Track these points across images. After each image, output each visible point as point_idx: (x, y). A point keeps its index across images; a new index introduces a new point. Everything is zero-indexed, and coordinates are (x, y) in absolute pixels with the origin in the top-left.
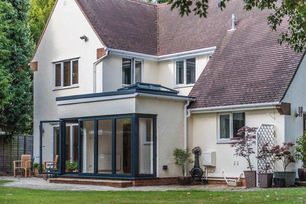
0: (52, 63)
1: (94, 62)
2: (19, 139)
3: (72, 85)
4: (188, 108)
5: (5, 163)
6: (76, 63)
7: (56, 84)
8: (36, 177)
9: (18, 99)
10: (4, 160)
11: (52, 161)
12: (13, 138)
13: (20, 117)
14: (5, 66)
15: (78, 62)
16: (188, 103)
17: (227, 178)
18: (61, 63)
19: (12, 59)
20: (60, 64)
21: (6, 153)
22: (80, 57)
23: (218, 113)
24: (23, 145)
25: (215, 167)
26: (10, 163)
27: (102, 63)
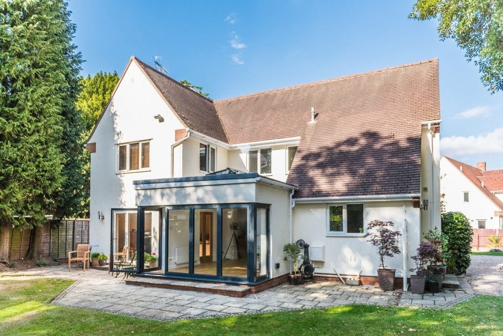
0: (115, 144)
1: (172, 144)
2: (68, 223)
3: (141, 169)
4: (293, 197)
5: (51, 250)
6: (146, 145)
7: (120, 168)
8: (96, 268)
9: (70, 182)
10: (50, 247)
12: (62, 224)
13: (71, 202)
14: (56, 145)
15: (149, 144)
16: (293, 192)
17: (341, 275)
18: (127, 145)
19: (63, 139)
21: (53, 239)
22: (152, 139)
23: (327, 204)
24: (72, 230)
25: (324, 262)
26: (57, 249)
27: (182, 145)
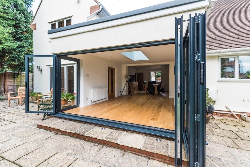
0: (48, 23)
1: (88, 17)
6: (69, 22)
11: (48, 93)
15: (71, 20)
20: (55, 23)
22: (73, 16)
27: (95, 17)
